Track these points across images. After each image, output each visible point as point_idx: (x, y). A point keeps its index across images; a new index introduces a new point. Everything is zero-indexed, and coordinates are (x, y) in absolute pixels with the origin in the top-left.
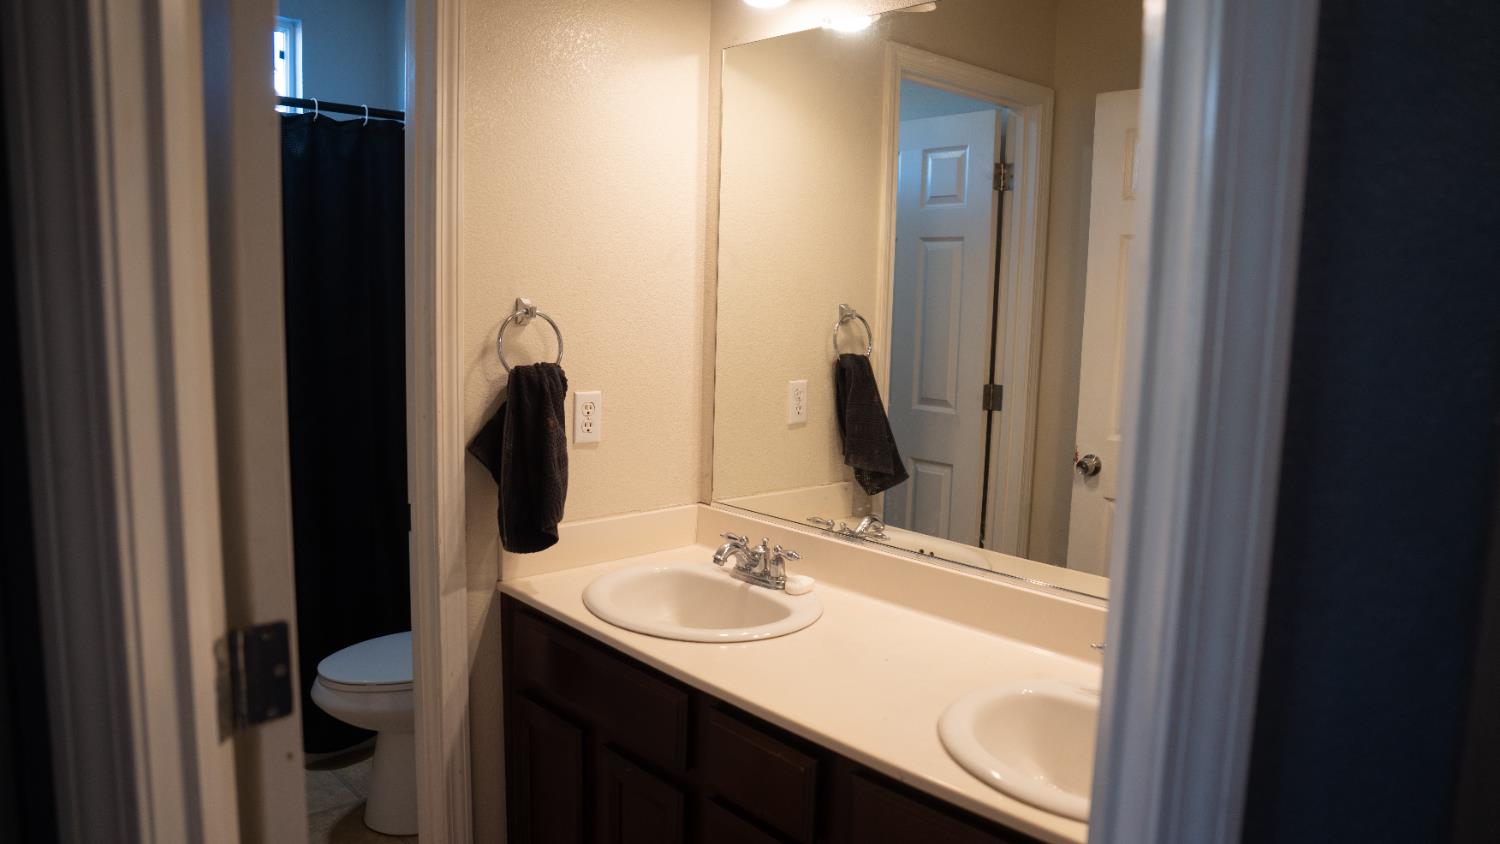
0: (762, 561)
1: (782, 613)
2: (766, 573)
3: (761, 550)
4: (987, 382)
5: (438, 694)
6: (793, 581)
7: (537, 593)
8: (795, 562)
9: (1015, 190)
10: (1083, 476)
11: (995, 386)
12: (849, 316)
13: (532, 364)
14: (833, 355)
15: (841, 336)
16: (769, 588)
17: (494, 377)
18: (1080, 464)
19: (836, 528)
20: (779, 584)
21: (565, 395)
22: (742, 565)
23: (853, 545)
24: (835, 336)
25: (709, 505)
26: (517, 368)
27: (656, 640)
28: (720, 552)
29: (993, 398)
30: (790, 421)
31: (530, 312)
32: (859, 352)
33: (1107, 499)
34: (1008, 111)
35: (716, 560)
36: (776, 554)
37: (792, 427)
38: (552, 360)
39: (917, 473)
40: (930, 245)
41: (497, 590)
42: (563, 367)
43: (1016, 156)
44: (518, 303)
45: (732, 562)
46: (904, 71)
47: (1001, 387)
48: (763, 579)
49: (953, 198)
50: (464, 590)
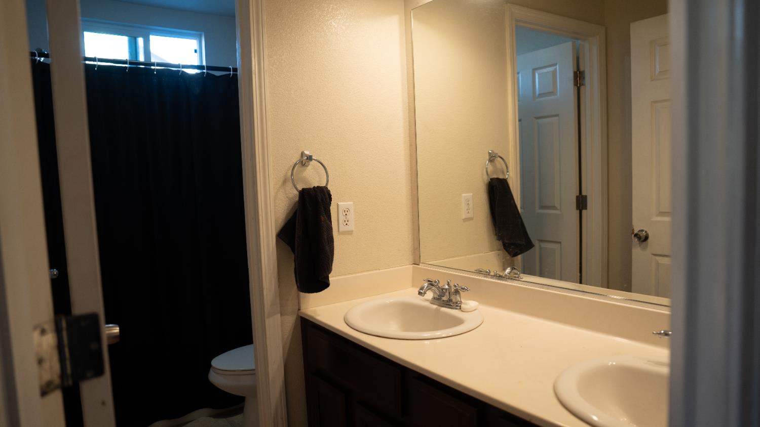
0: (447, 294)
1: (459, 322)
2: (450, 300)
3: (447, 287)
4: (578, 194)
5: (267, 374)
6: (465, 304)
7: (319, 315)
8: (466, 292)
9: (586, 85)
10: (638, 242)
11: (582, 196)
12: (494, 156)
13: (312, 187)
14: (486, 179)
15: (490, 168)
16: (451, 308)
17: (291, 196)
18: (636, 235)
19: (492, 274)
20: (457, 306)
21: (331, 204)
22: (436, 296)
23: (502, 282)
24: (487, 169)
25: (419, 265)
26: (303, 189)
27: (383, 339)
28: (422, 289)
29: (581, 203)
30: (464, 217)
31: (310, 158)
32: (501, 177)
33: (653, 254)
34: (579, 41)
35: (420, 293)
36: (455, 288)
37: (465, 220)
38: (323, 184)
39: (541, 248)
40: (540, 121)
41: (298, 315)
42: (329, 187)
43: (585, 67)
44: (302, 154)
45: (430, 295)
46: (517, 21)
47: (586, 197)
48: (449, 304)
49: (552, 93)
50: (279, 315)
